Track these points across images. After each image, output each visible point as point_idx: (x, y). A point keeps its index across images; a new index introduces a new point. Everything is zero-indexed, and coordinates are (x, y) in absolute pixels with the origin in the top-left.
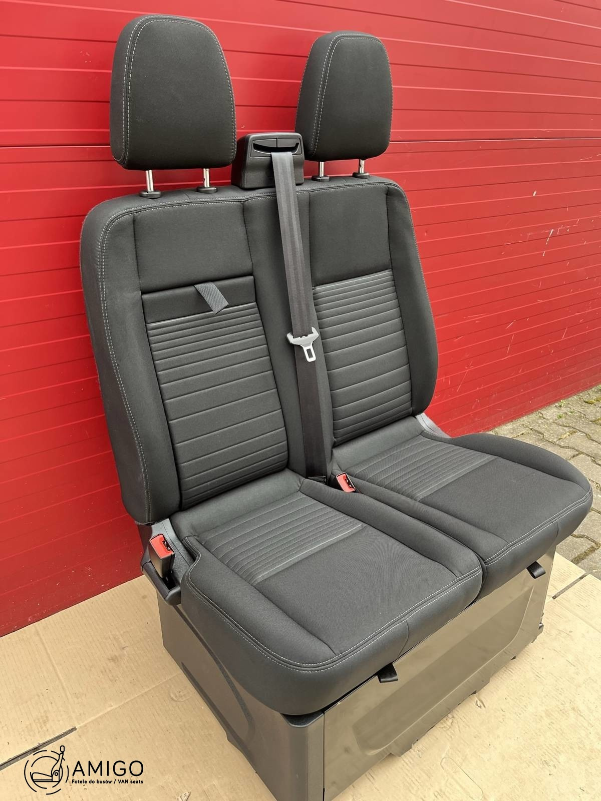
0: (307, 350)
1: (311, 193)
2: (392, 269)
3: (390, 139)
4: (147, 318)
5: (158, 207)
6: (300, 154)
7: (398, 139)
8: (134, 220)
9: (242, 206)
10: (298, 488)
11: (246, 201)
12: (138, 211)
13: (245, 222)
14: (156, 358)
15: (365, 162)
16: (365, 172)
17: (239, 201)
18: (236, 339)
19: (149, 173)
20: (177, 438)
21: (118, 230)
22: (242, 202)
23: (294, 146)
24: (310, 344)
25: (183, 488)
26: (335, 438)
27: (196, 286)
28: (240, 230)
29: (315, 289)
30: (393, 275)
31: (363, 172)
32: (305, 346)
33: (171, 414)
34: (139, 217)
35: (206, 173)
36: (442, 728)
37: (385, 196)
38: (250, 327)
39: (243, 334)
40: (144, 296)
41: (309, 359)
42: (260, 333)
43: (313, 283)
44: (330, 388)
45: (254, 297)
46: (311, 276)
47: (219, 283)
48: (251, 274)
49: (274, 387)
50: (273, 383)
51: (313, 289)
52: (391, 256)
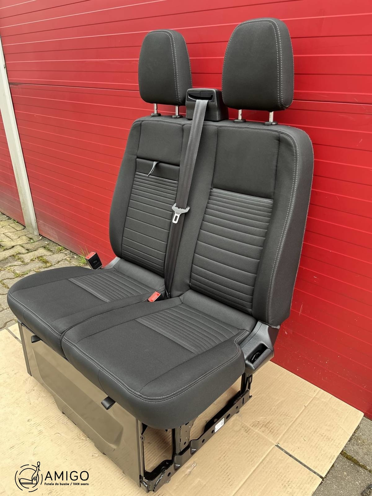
0: (176, 216)
1: (219, 128)
2: (273, 199)
4: (136, 169)
6: (213, 102)
8: (141, 124)
9: (182, 128)
11: (183, 125)
13: (183, 137)
14: (133, 187)
17: (181, 125)
19: (155, 105)
20: (126, 225)
23: (209, 97)
24: (180, 214)
25: (122, 248)
26: (190, 283)
27: (154, 162)
28: (179, 140)
29: (213, 189)
30: (273, 205)
32: (177, 213)
33: (128, 214)
35: (177, 108)
37: (277, 142)
38: (170, 193)
39: (165, 195)
40: (137, 159)
41: (174, 221)
42: (173, 198)
43: (212, 185)
44: (195, 251)
45: (177, 179)
46: (211, 180)
47: (163, 165)
48: (179, 166)
49: (168, 229)
50: (167, 227)
51: (211, 189)
52: (274, 190)
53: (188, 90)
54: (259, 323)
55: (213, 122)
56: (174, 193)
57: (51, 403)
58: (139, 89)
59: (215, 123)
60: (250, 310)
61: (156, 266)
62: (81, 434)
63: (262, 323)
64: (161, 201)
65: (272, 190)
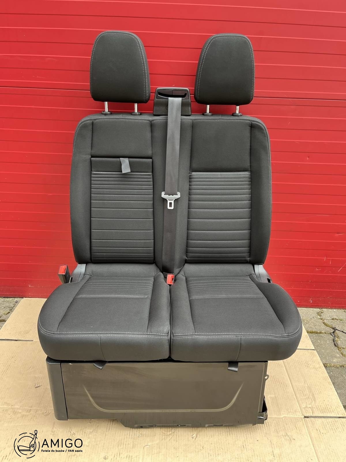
0: (170, 203)
1: (194, 121)
2: (251, 171)
3: (254, 95)
4: (92, 168)
5: (105, 119)
6: (189, 99)
7: (284, 97)
8: (93, 123)
9: (150, 123)
10: (154, 275)
11: (152, 121)
12: (95, 120)
13: (152, 131)
14: (92, 188)
15: (239, 107)
16: (239, 113)
17: (149, 120)
18: (135, 188)
19: (106, 103)
20: (93, 227)
21: (85, 126)
22: (151, 121)
23: (183, 95)
24: (173, 200)
25: (92, 251)
26: (187, 257)
27: (120, 158)
28: (149, 135)
29: (192, 173)
30: (251, 175)
31: (238, 113)
32: (170, 200)
33: (93, 215)
34: (95, 122)
35: (136, 105)
36: (163, 433)
37: (249, 128)
38: (145, 184)
39: (140, 187)
40: (92, 159)
41: (169, 208)
42: (150, 189)
43: (191, 169)
44: (187, 229)
45: (151, 170)
46: (189, 166)
47: (131, 159)
48: (151, 158)
49: (152, 218)
50: (151, 216)
51: (190, 173)
52: (251, 164)
53: (158, 88)
54: (256, 266)
55: (185, 117)
56: (150, 184)
57: (107, 431)
58: (90, 89)
59: (187, 117)
60: (248, 259)
61: (144, 255)
62: (164, 432)
63: (258, 265)
64: (136, 194)
65: (249, 164)
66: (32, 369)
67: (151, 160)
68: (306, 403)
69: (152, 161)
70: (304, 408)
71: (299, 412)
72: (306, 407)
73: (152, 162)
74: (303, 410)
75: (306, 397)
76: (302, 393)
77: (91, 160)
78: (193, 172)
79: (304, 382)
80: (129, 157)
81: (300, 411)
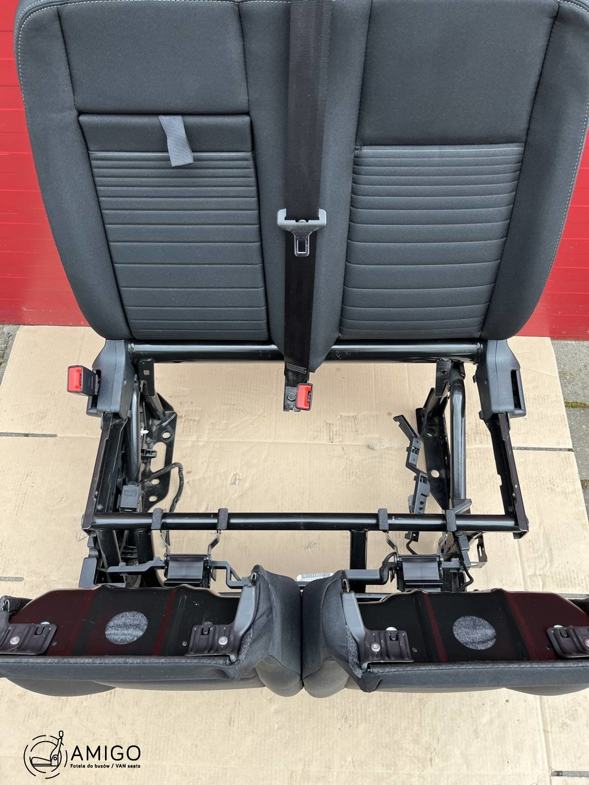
0: (299, 241)
2: (525, 143)
4: (89, 146)
8: (59, 15)
9: (237, 9)
13: (244, 35)
14: (101, 194)
22: (237, 3)
24: (307, 233)
26: (340, 333)
27: (160, 117)
28: (235, 47)
30: (523, 154)
32: (299, 235)
34: (65, 10)
40: (81, 119)
42: (250, 195)
43: (358, 140)
44: (344, 282)
45: (249, 145)
46: (355, 130)
47: (192, 120)
48: (247, 114)
49: (258, 262)
50: (257, 258)
51: (356, 149)
52: (529, 123)
60: (478, 334)
64: (214, 207)
65: (523, 125)
66: (66, 501)
67: (246, 119)
68: (536, 566)
69: (249, 123)
70: (530, 576)
71: (521, 585)
72: (534, 575)
73: (251, 122)
74: (528, 580)
75: (537, 555)
76: (531, 546)
77: (78, 121)
78: (364, 145)
79: (538, 525)
80: (183, 114)
81: (522, 583)
